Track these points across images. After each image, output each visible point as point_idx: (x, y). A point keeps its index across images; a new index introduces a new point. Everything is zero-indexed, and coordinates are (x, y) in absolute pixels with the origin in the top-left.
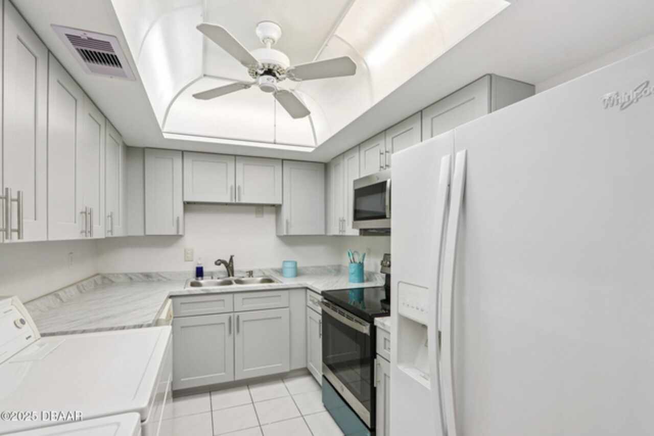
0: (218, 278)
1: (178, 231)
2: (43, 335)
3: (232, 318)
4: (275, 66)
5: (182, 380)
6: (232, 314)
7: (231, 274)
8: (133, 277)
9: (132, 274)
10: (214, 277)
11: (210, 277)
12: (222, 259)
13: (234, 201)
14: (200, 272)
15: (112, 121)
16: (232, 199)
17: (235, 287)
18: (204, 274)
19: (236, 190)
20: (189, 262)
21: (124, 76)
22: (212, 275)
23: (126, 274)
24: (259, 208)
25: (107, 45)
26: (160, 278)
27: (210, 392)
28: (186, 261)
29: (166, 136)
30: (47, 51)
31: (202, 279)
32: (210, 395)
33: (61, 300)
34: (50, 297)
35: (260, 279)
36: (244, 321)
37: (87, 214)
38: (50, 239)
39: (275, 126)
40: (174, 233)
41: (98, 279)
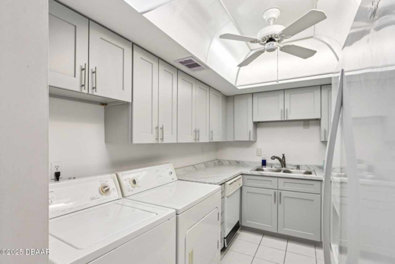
0: (275, 168)
1: (250, 139)
2: (178, 180)
3: (276, 193)
4: (271, 35)
5: (247, 221)
6: (277, 190)
7: (283, 166)
8: (231, 162)
9: (231, 161)
10: (273, 167)
11: (270, 166)
12: (276, 156)
13: (283, 119)
14: (264, 163)
15: (213, 86)
16: (282, 118)
17: (281, 174)
18: (267, 164)
19: (284, 112)
20: (259, 157)
21: (203, 69)
22: (271, 165)
23: (228, 161)
24: (306, 122)
25: (191, 61)
26: (244, 164)
27: (264, 235)
28: (257, 156)
29: (239, 88)
30: (177, 70)
31: (265, 167)
32: (263, 236)
33: (196, 168)
34: (191, 167)
35: (304, 171)
36: (284, 197)
37: (197, 132)
38: (179, 142)
39: (278, 71)
40: (248, 140)
41: (216, 162)
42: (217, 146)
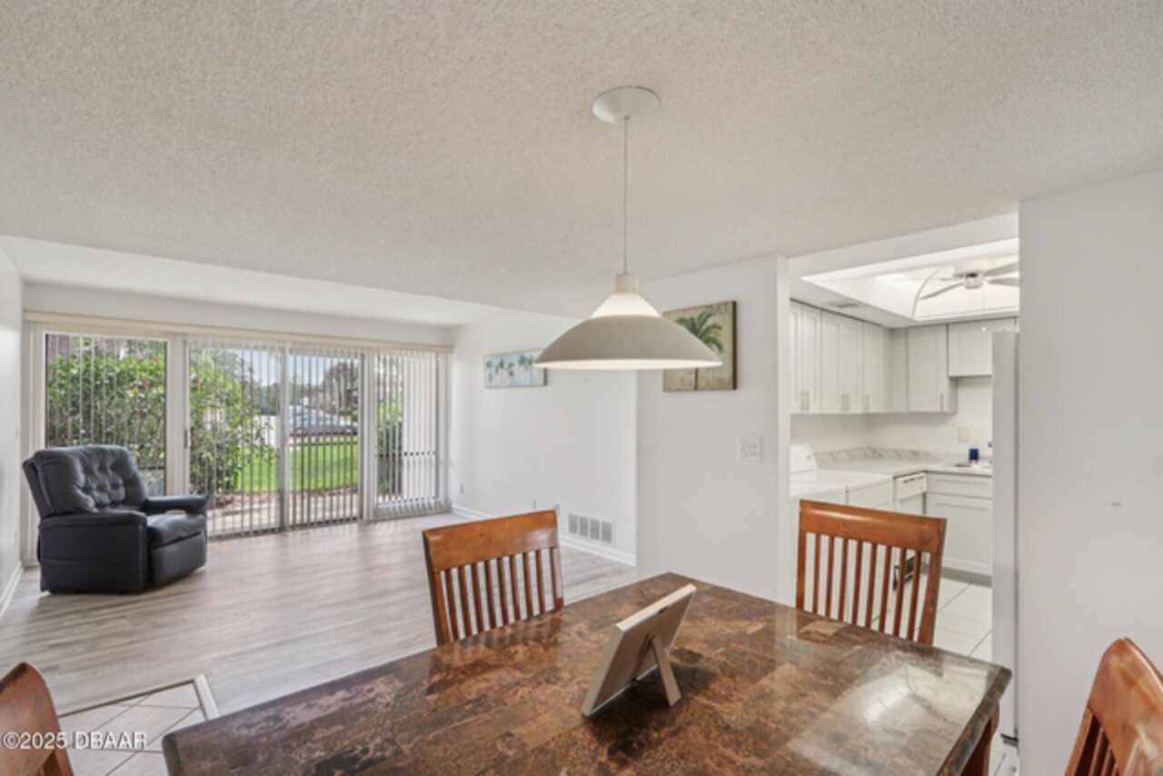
1: (942, 408)
11: (988, 461)
14: (974, 455)
18: (980, 457)
20: (963, 443)
28: (959, 440)
31: (977, 462)
37: (845, 398)
40: (938, 409)
41: (869, 452)
42: (870, 421)
